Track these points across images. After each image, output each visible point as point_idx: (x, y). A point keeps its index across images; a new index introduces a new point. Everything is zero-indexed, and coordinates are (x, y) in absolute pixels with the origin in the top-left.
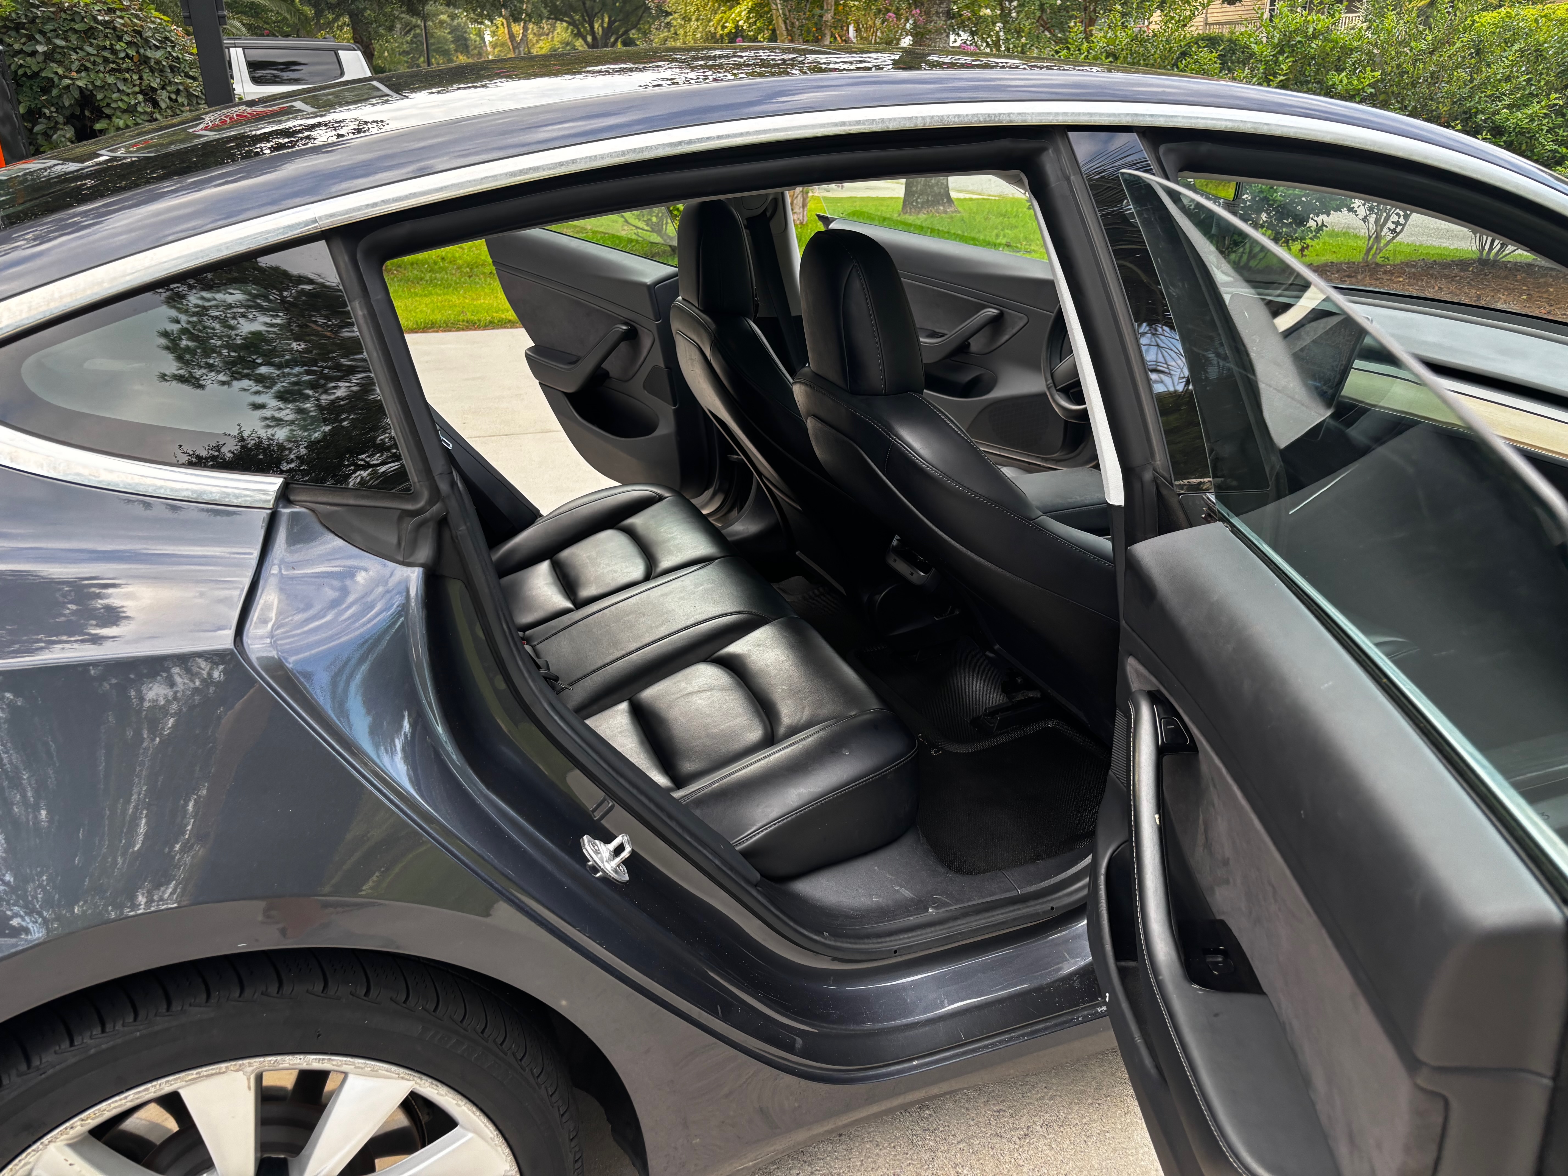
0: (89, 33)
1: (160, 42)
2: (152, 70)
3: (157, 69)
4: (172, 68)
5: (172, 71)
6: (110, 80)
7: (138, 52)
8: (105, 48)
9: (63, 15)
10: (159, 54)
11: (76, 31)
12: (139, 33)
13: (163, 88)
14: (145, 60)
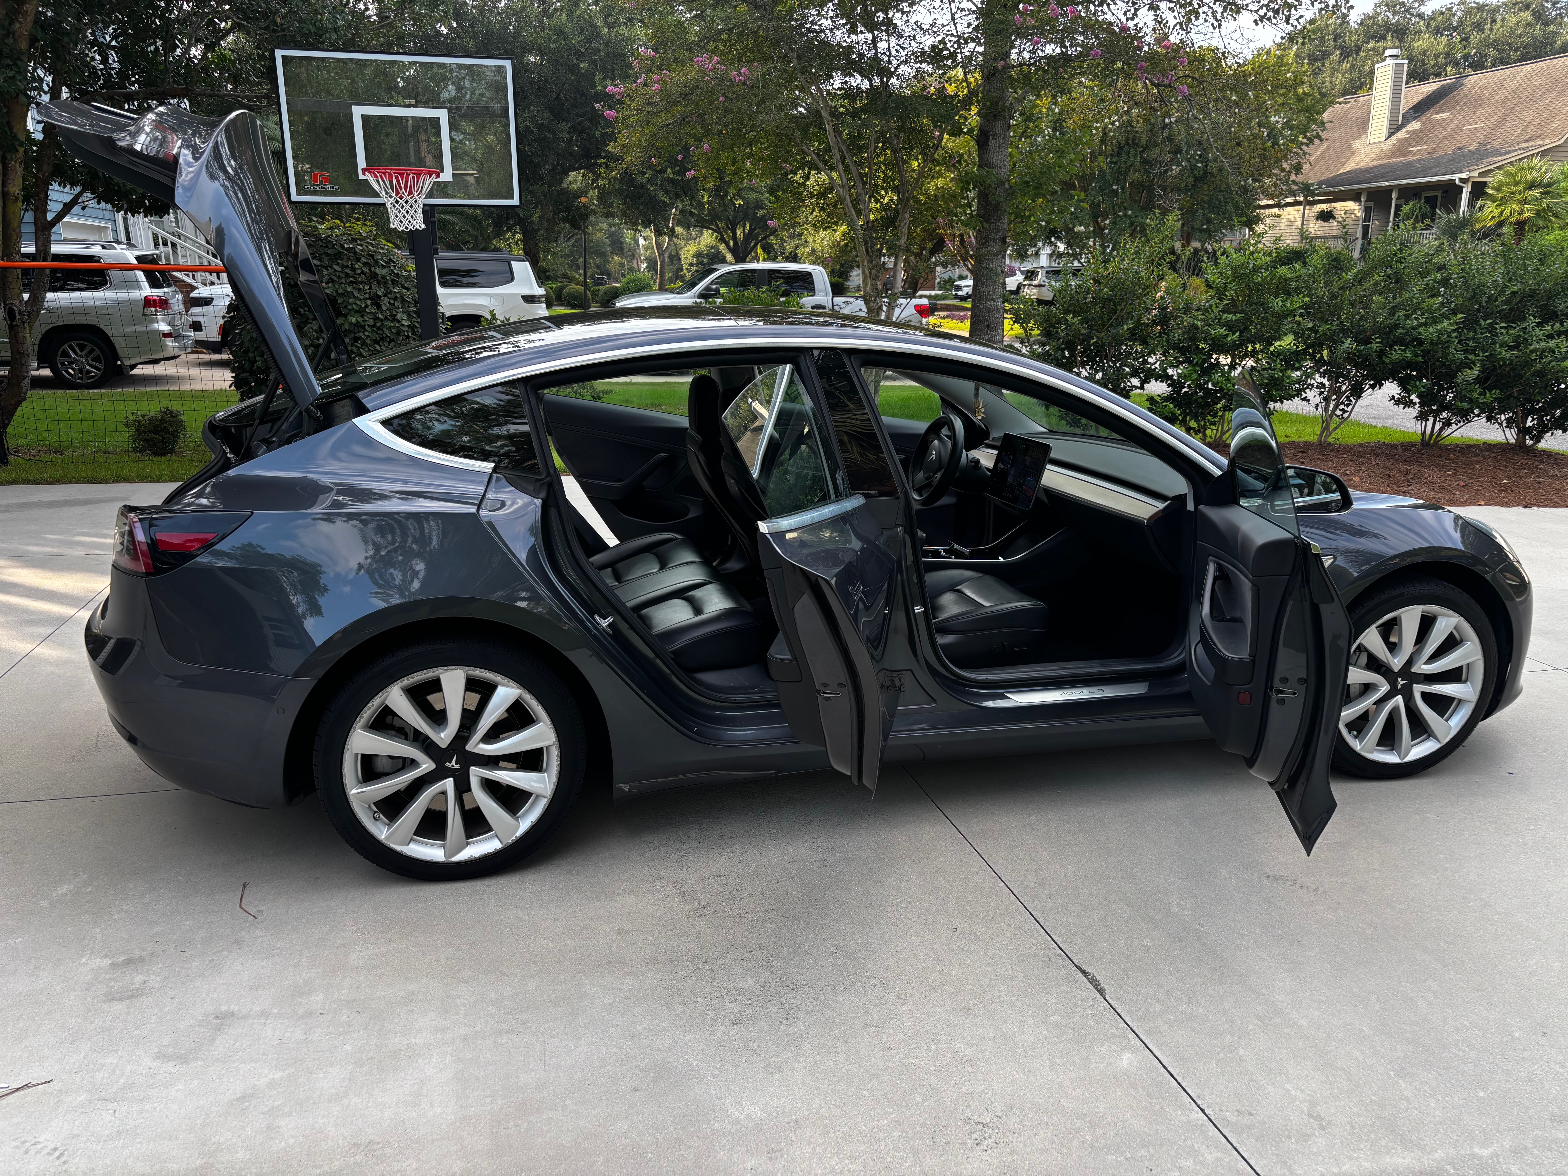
0: (338, 256)
1: (386, 262)
2: (379, 283)
3: (382, 282)
4: (393, 281)
5: (393, 284)
6: (349, 289)
7: (370, 270)
8: (347, 266)
9: (320, 243)
10: (384, 272)
11: (327, 254)
12: (372, 256)
13: (385, 296)
14: (374, 275)
